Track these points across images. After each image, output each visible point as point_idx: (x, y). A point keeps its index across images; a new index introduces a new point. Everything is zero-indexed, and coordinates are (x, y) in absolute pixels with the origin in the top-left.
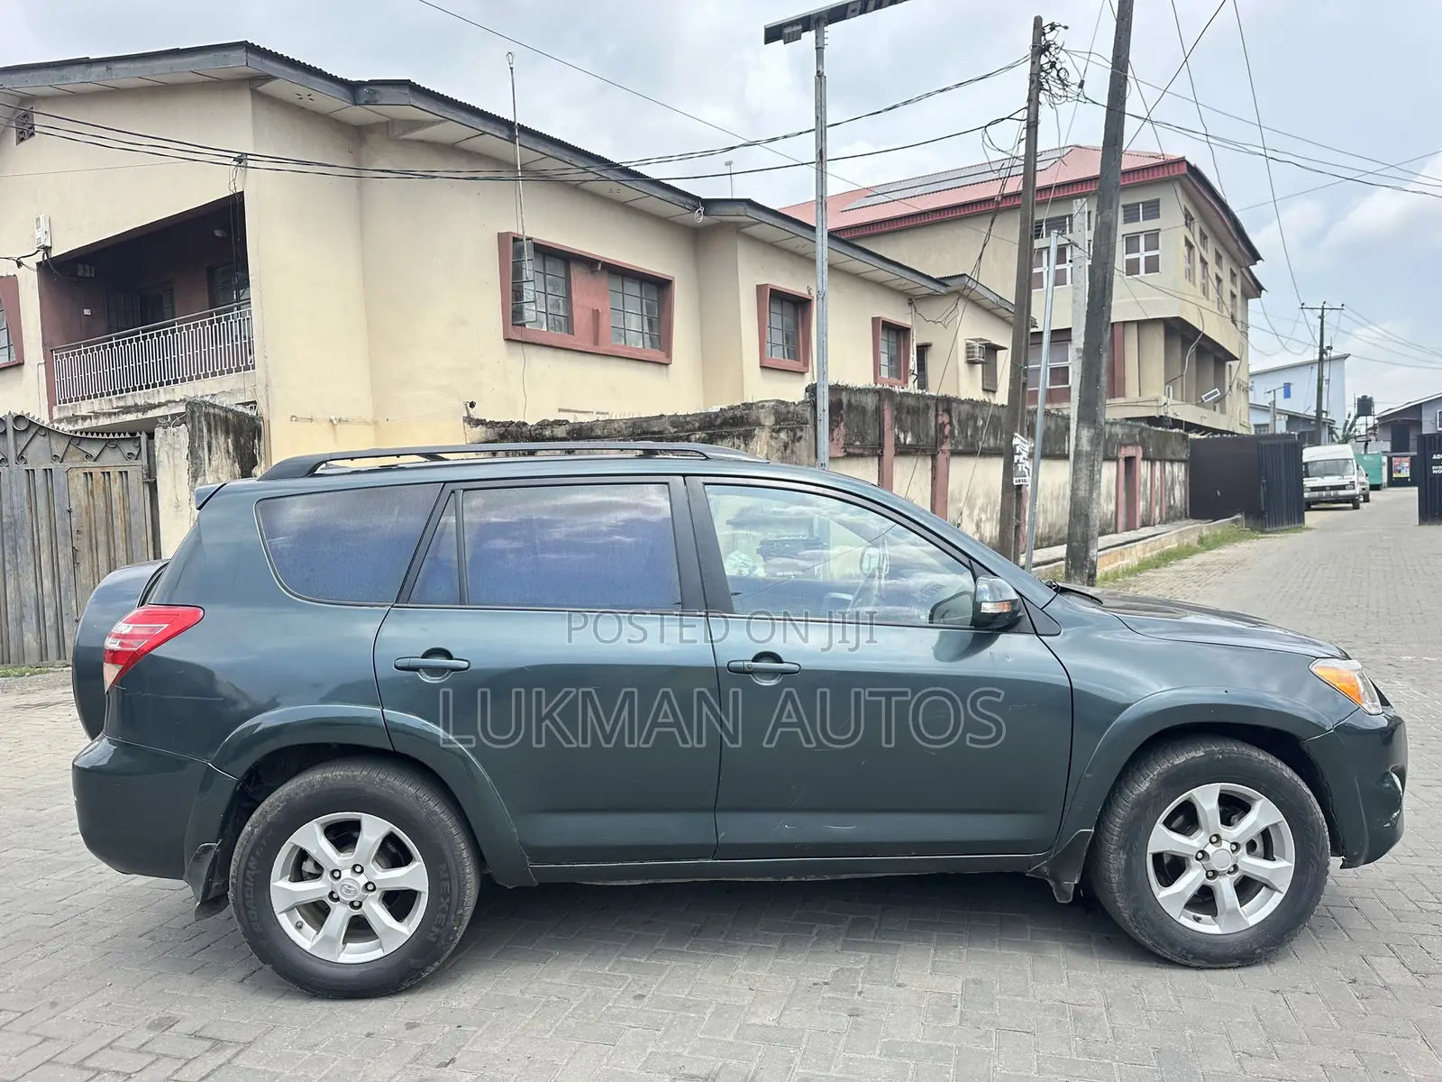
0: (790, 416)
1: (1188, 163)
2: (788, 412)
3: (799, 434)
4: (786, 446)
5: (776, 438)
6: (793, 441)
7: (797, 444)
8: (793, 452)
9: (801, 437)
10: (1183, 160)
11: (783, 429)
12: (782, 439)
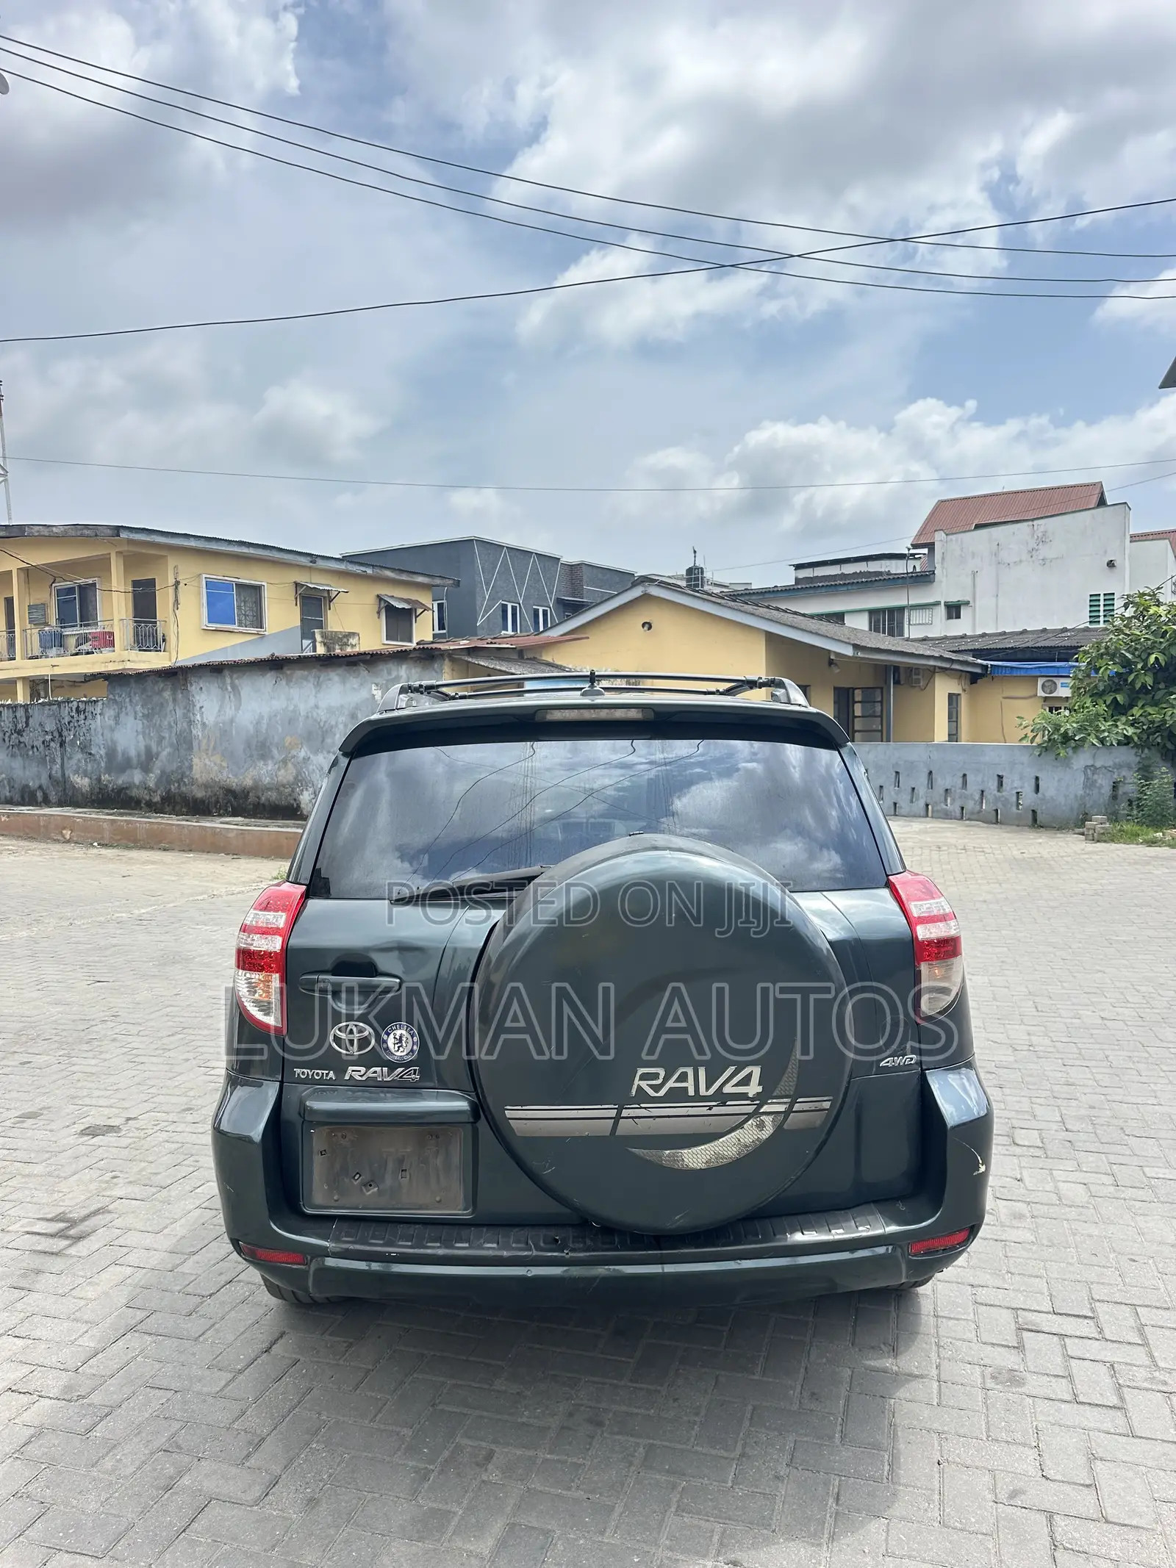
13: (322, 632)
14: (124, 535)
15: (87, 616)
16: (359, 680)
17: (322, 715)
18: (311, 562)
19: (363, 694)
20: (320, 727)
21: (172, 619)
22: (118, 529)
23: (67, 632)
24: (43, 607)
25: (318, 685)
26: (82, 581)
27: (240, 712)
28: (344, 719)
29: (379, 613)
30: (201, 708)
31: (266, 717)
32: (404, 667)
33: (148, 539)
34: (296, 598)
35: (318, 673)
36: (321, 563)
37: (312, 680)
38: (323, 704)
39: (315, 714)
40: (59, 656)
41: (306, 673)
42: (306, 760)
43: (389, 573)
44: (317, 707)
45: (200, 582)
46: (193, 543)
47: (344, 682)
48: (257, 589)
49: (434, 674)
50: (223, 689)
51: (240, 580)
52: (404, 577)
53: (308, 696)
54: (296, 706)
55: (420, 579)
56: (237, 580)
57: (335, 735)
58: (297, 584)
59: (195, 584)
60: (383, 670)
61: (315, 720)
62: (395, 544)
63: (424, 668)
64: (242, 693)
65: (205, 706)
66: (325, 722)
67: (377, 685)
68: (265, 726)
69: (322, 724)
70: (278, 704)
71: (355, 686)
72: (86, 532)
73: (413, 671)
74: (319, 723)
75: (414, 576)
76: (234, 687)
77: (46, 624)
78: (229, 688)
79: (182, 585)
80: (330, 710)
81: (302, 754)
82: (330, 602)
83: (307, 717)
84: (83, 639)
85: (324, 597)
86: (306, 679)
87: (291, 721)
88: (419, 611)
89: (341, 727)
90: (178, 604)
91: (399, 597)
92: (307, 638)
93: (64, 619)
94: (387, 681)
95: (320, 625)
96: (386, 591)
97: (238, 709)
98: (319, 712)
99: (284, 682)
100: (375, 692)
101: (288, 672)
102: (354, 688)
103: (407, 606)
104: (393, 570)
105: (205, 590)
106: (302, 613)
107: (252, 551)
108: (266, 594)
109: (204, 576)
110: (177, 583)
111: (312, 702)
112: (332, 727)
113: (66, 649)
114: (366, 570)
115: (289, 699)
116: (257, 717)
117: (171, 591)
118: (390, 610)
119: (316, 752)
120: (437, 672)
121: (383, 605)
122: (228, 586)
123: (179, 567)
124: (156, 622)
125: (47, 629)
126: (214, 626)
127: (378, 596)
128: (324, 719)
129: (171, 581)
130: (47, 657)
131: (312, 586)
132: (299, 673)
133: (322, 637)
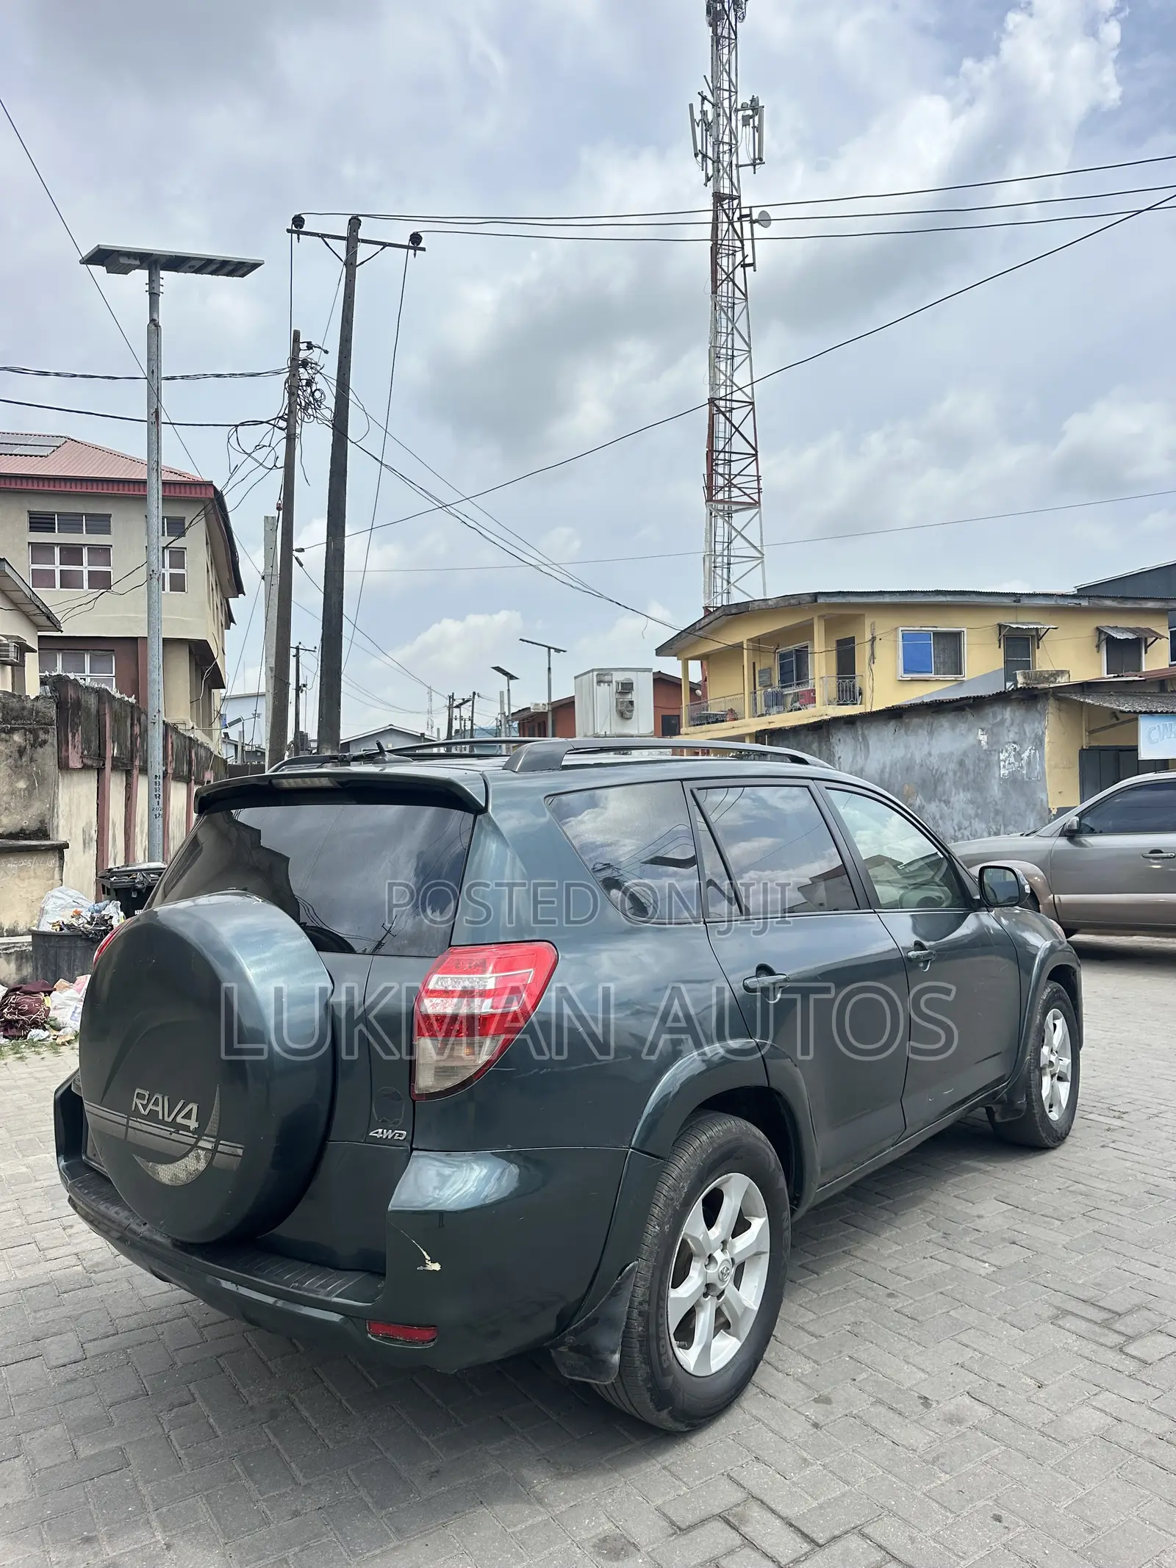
0: (25, 713)
1: (215, 488)
2: (23, 708)
3: (42, 736)
4: (21, 752)
5: (7, 741)
6: (32, 746)
7: (39, 750)
8: (32, 760)
9: (45, 742)
10: (210, 484)
11: (17, 729)
12: (15, 742)
13: (1025, 673)
14: (821, 600)
15: (802, 676)
16: (966, 725)
17: (934, 761)
18: (1015, 601)
19: (971, 740)
20: (934, 776)
21: (868, 673)
22: (816, 596)
23: (786, 691)
24: (769, 671)
25: (931, 733)
26: (797, 646)
27: (869, 761)
28: (953, 765)
29: (1098, 646)
30: (840, 758)
31: (888, 765)
32: (1009, 709)
33: (844, 601)
34: (1000, 640)
35: (931, 720)
36: (1025, 601)
37: (926, 726)
38: (935, 752)
39: (928, 763)
40: (779, 713)
41: (921, 720)
42: (921, 808)
43: (1108, 603)
44: (930, 754)
45: (896, 636)
46: (887, 599)
47: (953, 728)
48: (957, 636)
49: (1037, 715)
50: (855, 739)
51: (938, 629)
52: (1129, 605)
53: (923, 744)
54: (912, 755)
55: (1150, 605)
56: (935, 629)
57: (945, 783)
58: (1000, 626)
59: (891, 637)
60: (988, 714)
61: (928, 768)
62: (1135, 569)
63: (1028, 709)
64: (870, 743)
65: (842, 757)
66: (937, 770)
67: (983, 730)
68: (887, 775)
69: (934, 772)
70: (899, 753)
71: (964, 732)
72: (793, 601)
73: (1017, 714)
74: (932, 771)
75: (1142, 602)
76: (864, 738)
77: (771, 685)
78: (860, 739)
79: (878, 639)
80: (941, 756)
81: (918, 802)
82: (1039, 640)
83: (922, 766)
84: (797, 697)
85: (1033, 636)
86: (921, 726)
87: (908, 769)
88: (1150, 640)
89: (951, 774)
90: (874, 658)
91: (1122, 628)
92: (1010, 681)
93: (785, 681)
94: (993, 725)
95: (1027, 665)
96: (1105, 622)
97: (866, 758)
98: (931, 759)
99: (902, 731)
100: (981, 737)
101: (907, 720)
102: (962, 734)
103: (1131, 636)
104: (1114, 598)
105: (901, 643)
106: (1006, 655)
107: (949, 598)
108: (966, 640)
109: (901, 629)
110: (873, 639)
111: (926, 749)
112: (942, 775)
113: (784, 705)
114: (1081, 602)
115: (906, 747)
116: (881, 766)
117: (868, 646)
118: (1111, 641)
119: (930, 800)
120: (1040, 713)
121: (1103, 637)
122: (924, 635)
123: (876, 624)
124: (854, 678)
125: (769, 690)
126: (909, 676)
127: (1098, 629)
128: (936, 767)
129: (868, 637)
130: (770, 714)
131: (1014, 626)
132: (916, 721)
133: (1025, 678)
